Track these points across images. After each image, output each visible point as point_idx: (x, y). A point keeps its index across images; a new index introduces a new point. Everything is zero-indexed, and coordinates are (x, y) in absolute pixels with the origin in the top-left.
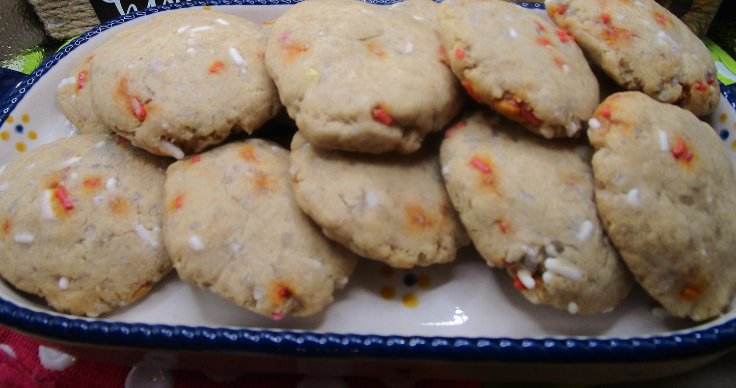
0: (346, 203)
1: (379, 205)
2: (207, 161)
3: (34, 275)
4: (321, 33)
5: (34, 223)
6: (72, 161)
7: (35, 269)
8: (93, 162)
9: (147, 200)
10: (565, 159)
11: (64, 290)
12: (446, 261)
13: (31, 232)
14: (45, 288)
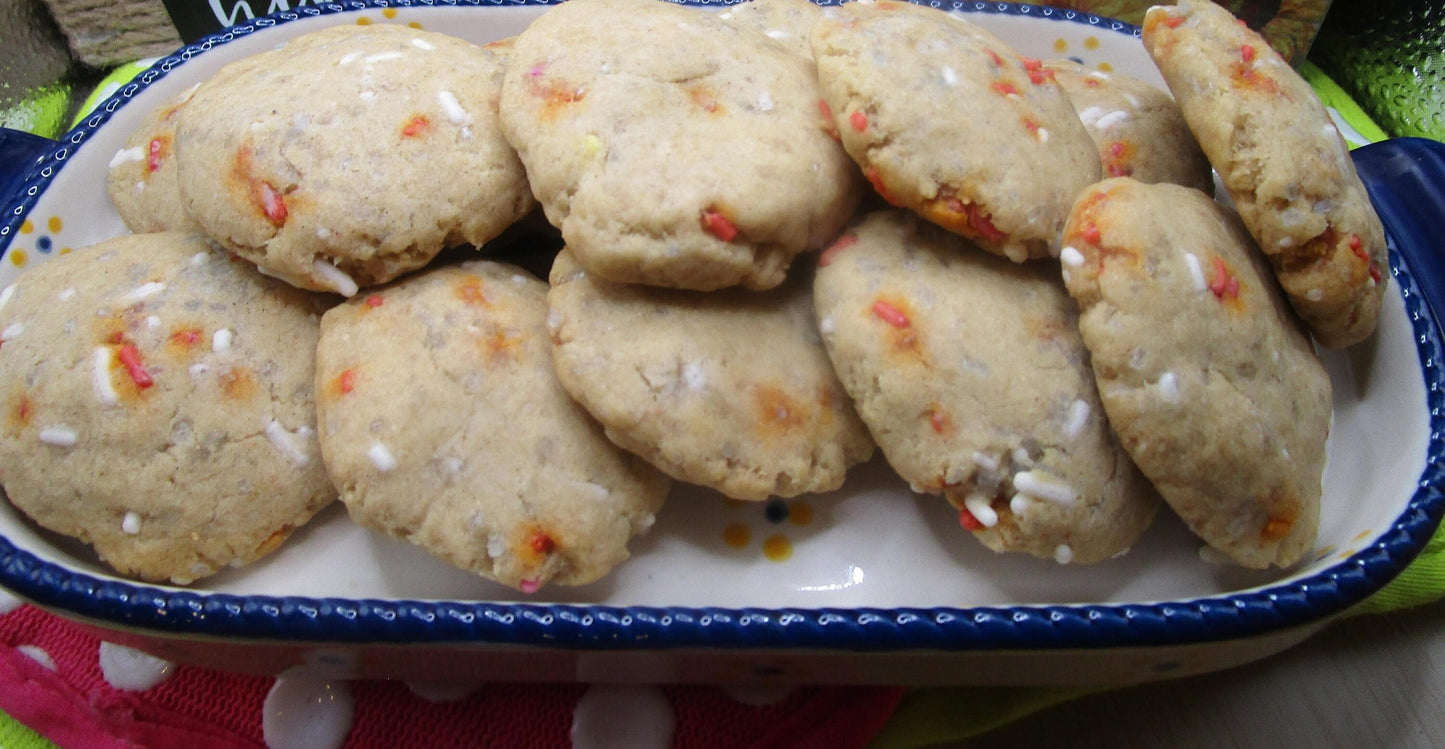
0: (648, 383)
1: (707, 387)
2: (395, 304)
3: (76, 505)
4: (605, 68)
5: (78, 410)
6: (147, 290)
7: (78, 494)
8: (187, 296)
9: (288, 375)
10: (1035, 293)
11: (131, 536)
12: (827, 489)
13: (72, 425)
14: (96, 530)
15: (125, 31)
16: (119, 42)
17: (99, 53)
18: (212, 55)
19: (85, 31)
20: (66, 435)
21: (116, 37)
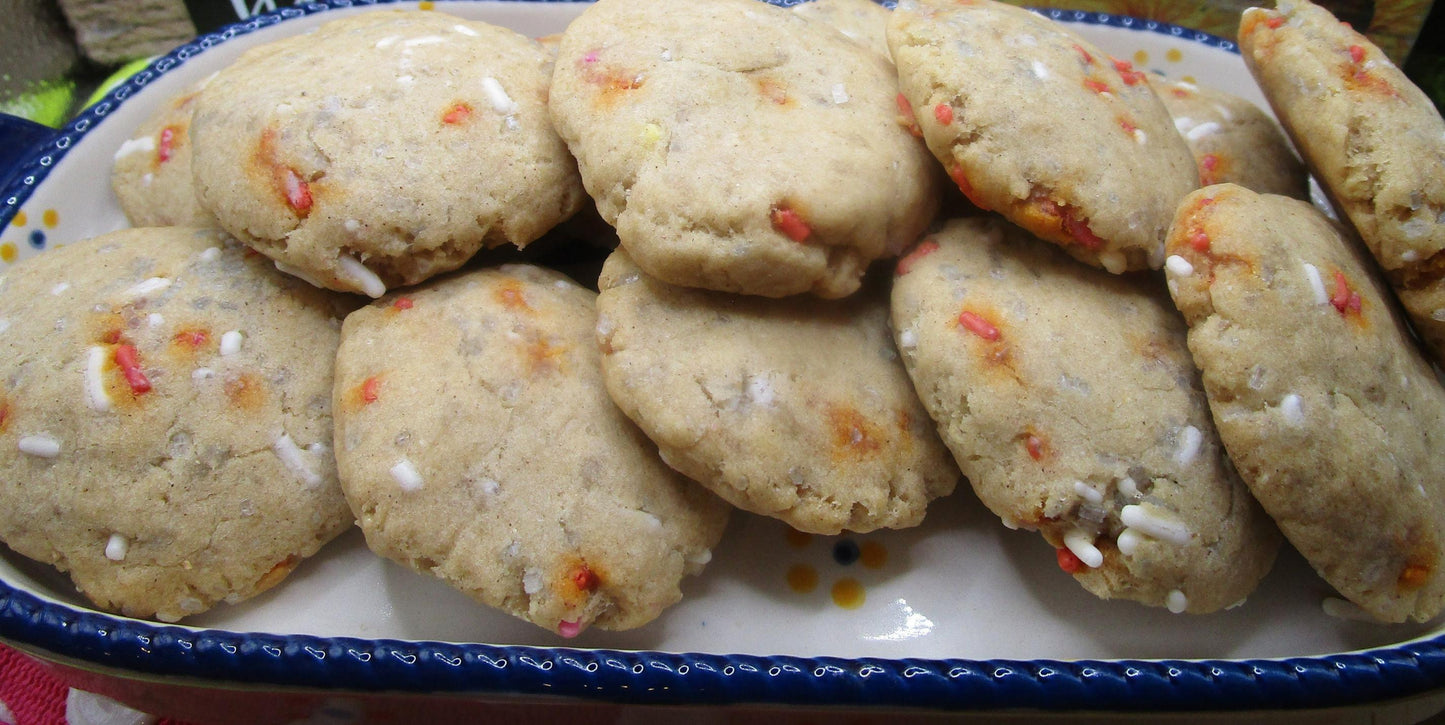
0: (710, 397)
1: (775, 403)
2: (426, 307)
3: (55, 525)
4: (666, 55)
5: (65, 417)
6: (151, 286)
7: (57, 513)
8: (196, 293)
9: (303, 383)
10: (1135, 308)
11: (113, 562)
12: (906, 525)
13: (57, 433)
14: (75, 555)
15: (137, 25)
16: (131, 37)
17: (108, 49)
18: (232, 44)
19: (95, 25)
20: (48, 444)
21: (128, 32)
